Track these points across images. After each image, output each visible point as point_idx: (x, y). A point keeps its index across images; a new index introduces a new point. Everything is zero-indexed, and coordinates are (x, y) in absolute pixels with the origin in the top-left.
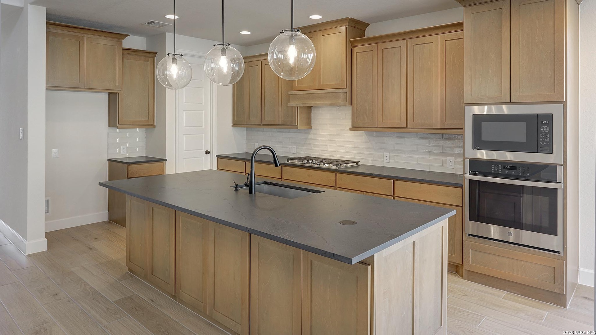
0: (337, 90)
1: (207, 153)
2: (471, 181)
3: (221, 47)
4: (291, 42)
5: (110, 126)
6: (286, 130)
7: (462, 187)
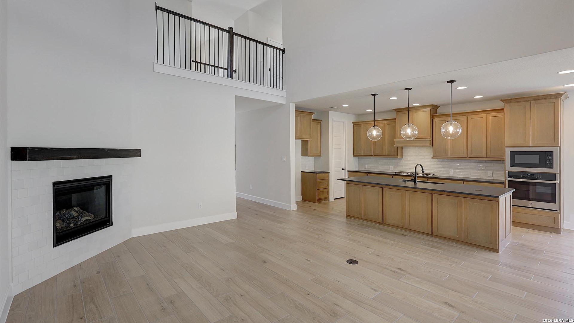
0: (427, 139)
1: (343, 169)
2: (509, 181)
3: (408, 125)
4: (451, 125)
5: (302, 156)
6: (389, 158)
7: (504, 184)
